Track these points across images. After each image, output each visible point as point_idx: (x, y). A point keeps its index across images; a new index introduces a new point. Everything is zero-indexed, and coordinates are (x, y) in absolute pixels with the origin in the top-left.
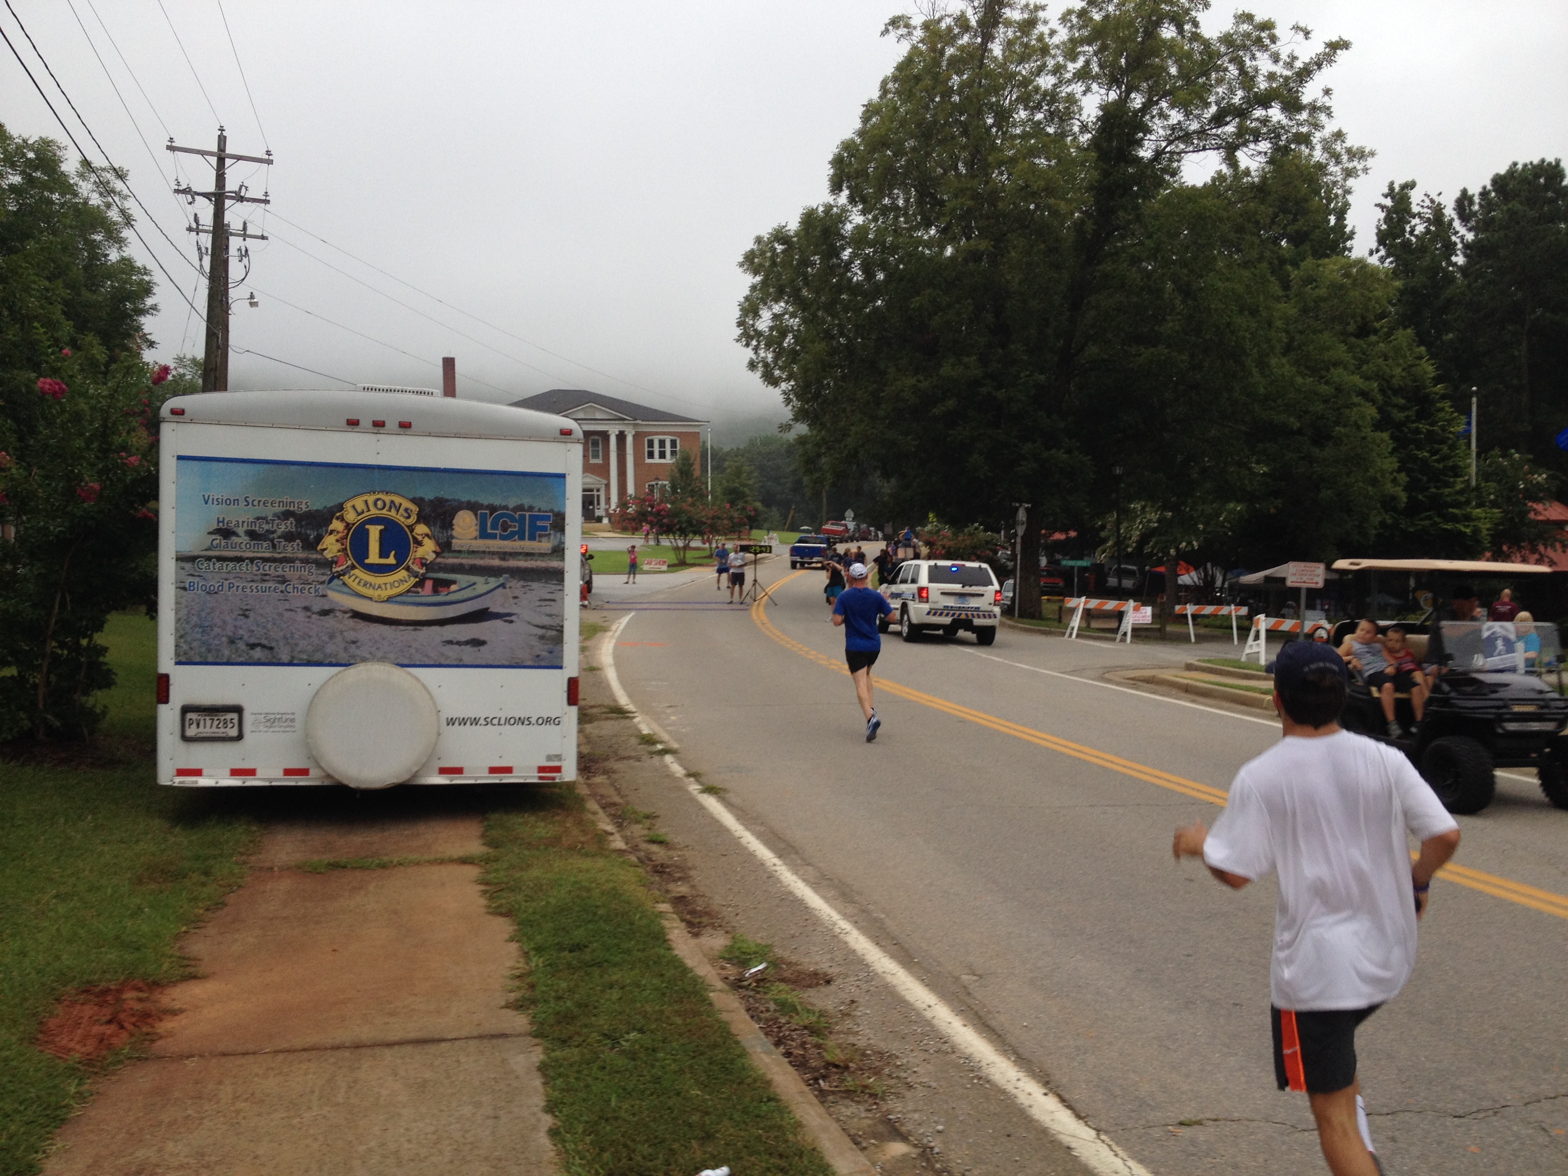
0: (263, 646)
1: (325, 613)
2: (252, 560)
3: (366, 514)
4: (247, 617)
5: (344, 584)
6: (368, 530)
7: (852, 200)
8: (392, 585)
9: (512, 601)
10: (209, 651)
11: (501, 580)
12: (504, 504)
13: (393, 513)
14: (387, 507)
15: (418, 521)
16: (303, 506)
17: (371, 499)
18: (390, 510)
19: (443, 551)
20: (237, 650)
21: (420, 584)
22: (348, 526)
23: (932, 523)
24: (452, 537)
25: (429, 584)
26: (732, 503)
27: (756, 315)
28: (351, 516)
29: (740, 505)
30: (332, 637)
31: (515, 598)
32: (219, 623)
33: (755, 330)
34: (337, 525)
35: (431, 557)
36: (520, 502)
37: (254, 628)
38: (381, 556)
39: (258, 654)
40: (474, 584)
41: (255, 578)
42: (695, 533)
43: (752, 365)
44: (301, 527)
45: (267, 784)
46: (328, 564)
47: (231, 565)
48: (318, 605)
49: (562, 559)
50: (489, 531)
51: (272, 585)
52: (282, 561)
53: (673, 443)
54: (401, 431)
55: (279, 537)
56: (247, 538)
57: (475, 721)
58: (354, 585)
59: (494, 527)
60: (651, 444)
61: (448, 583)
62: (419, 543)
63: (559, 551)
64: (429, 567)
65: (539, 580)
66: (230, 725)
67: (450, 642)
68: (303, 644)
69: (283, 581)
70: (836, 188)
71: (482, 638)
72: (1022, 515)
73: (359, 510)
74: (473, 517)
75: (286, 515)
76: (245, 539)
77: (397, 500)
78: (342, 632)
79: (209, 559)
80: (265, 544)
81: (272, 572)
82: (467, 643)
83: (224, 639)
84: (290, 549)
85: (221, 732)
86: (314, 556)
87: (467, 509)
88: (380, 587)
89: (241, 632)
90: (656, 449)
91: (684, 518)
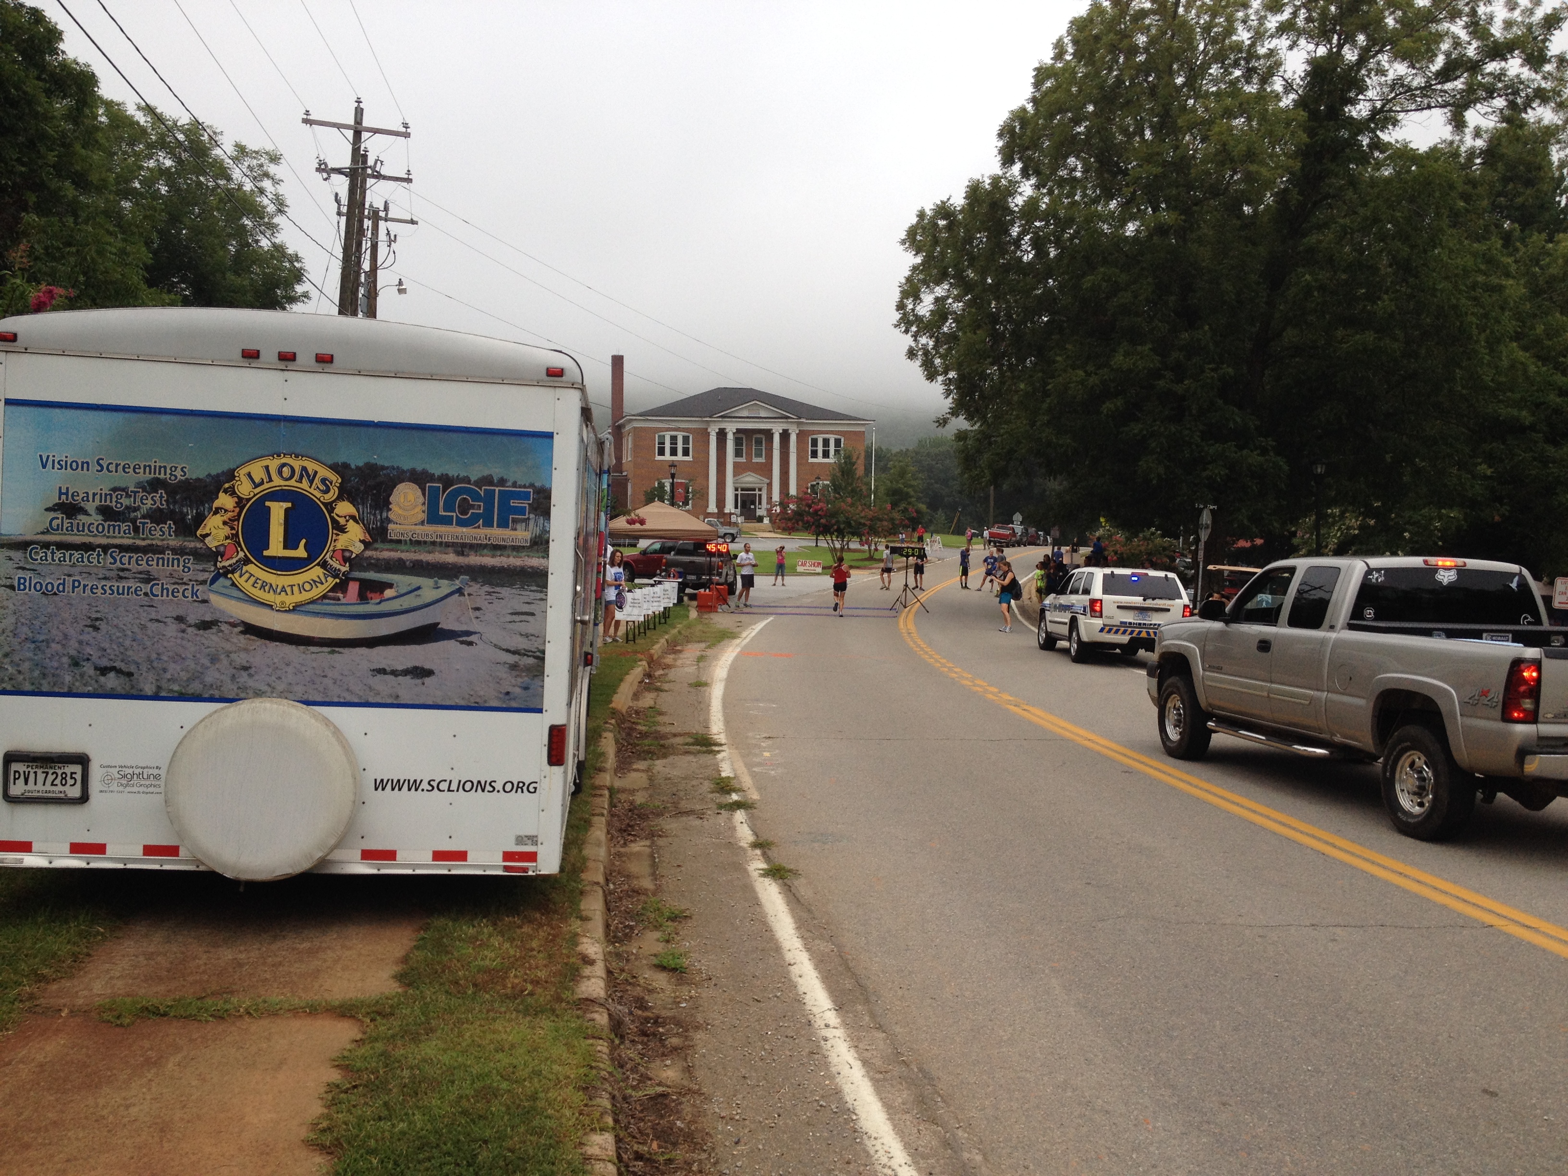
0: (119, 671)
1: (205, 625)
2: (105, 548)
3: (266, 486)
4: (96, 629)
5: (233, 584)
6: (269, 508)
7: (1025, 174)
8: (302, 588)
9: (472, 614)
10: (44, 676)
11: (457, 583)
12: (463, 474)
13: (305, 484)
14: (296, 476)
15: (340, 498)
16: (178, 473)
17: (274, 464)
18: (300, 480)
19: (375, 541)
20: (82, 675)
21: (341, 587)
22: (240, 502)
23: (1103, 528)
24: (389, 521)
25: (353, 588)
26: (894, 505)
27: (917, 298)
28: (245, 489)
29: (903, 506)
30: (214, 659)
31: (478, 609)
32: (59, 638)
33: (916, 316)
34: (224, 500)
35: (358, 548)
36: (486, 473)
37: (106, 645)
38: (286, 547)
39: (111, 681)
40: (419, 588)
41: (108, 574)
42: (853, 534)
43: (911, 354)
44: (175, 502)
45: (120, 866)
46: (213, 556)
47: (77, 555)
48: (195, 614)
49: (546, 554)
50: (442, 513)
51: (133, 584)
52: (145, 550)
53: (838, 442)
54: (318, 367)
55: (143, 517)
56: (100, 517)
57: (415, 785)
58: (247, 587)
59: (449, 507)
60: (815, 443)
61: (382, 586)
62: (342, 529)
63: (541, 544)
64: (355, 562)
65: (511, 585)
66: (70, 782)
67: (382, 671)
68: (174, 669)
69: (148, 578)
70: (1007, 160)
71: (427, 666)
72: (1206, 518)
73: (257, 481)
74: (419, 492)
75: (155, 485)
76: (96, 519)
77: (311, 466)
78: (228, 654)
79: (46, 545)
80: (124, 527)
81: (133, 566)
82: (406, 672)
83: (65, 660)
84: (158, 534)
85: (58, 790)
86: (192, 545)
87: (410, 480)
88: (283, 590)
89: (89, 650)
90: (820, 449)
91: (842, 518)
